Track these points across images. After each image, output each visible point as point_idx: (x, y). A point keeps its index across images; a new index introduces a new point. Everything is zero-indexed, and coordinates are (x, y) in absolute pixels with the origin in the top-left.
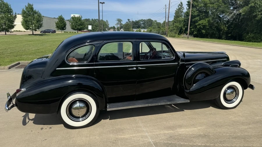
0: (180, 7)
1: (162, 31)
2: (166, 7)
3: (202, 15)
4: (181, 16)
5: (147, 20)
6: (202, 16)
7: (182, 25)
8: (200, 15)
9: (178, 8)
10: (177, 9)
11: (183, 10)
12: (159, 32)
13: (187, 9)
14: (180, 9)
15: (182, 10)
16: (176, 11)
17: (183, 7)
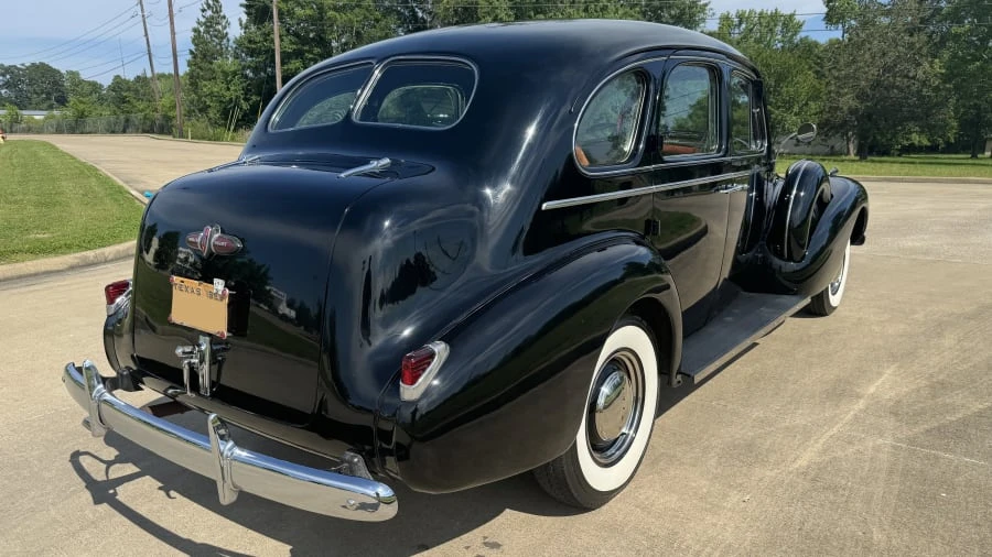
0: (209, 13)
1: (145, 118)
2: (142, 10)
3: (309, 52)
4: (221, 55)
5: (28, 68)
6: (311, 56)
7: (235, 91)
8: (307, 51)
9: (203, 20)
10: (199, 23)
11: (227, 30)
12: (127, 120)
13: (241, 25)
14: (210, 23)
15: (220, 27)
16: (195, 30)
17: (224, 17)
